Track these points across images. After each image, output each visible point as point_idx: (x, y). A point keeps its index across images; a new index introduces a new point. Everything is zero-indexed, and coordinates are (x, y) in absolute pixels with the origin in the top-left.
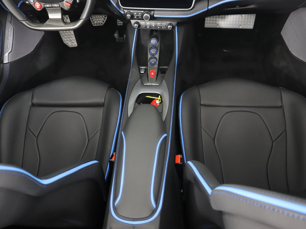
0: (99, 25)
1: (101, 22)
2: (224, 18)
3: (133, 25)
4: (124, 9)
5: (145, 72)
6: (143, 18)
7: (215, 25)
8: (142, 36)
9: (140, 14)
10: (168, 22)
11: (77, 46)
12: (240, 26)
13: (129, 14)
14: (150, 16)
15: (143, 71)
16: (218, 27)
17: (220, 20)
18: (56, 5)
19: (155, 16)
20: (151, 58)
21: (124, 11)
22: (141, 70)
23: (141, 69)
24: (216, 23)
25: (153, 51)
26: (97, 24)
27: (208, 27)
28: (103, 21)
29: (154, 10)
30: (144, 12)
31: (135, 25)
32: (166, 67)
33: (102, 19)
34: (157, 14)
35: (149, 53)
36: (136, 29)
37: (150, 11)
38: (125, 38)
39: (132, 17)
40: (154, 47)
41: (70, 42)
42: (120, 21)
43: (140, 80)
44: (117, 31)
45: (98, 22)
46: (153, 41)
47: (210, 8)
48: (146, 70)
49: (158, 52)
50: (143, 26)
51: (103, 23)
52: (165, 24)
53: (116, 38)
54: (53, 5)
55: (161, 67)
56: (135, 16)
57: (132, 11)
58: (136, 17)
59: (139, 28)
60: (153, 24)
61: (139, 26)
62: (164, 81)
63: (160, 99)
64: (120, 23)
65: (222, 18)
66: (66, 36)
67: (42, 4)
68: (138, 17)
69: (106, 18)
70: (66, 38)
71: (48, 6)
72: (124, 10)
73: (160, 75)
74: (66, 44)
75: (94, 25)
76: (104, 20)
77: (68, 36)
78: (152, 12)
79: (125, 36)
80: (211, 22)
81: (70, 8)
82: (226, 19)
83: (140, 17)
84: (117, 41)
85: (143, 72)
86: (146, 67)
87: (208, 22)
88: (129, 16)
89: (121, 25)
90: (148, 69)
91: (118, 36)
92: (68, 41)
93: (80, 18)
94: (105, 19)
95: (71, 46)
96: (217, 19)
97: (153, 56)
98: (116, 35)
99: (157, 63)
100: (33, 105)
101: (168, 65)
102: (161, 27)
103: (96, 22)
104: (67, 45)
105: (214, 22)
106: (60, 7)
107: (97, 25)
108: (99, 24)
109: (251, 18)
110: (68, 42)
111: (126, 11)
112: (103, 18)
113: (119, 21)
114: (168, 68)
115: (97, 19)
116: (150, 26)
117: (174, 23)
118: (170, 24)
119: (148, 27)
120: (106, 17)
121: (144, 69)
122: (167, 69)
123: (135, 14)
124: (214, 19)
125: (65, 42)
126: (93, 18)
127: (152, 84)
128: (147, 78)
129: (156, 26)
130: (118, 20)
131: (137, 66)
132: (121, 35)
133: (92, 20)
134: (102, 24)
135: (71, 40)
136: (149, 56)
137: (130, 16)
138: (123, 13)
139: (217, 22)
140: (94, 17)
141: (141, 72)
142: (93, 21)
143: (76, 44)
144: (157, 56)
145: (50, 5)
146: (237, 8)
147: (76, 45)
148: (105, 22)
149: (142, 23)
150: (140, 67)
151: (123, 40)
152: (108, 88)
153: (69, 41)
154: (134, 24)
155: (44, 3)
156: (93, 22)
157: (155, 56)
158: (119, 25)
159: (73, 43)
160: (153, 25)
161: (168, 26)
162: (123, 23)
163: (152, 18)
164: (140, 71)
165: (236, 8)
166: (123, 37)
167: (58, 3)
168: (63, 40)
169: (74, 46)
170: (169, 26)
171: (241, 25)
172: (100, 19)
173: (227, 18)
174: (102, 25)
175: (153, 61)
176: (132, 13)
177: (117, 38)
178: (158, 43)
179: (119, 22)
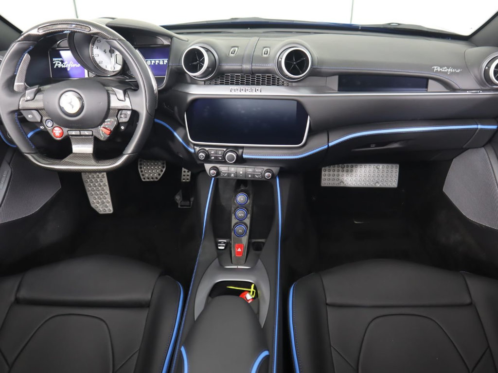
0: (152, 180)
1: (155, 175)
2: (352, 171)
3: (208, 172)
4: (195, 145)
5: (226, 247)
6: (224, 158)
7: (337, 182)
8: (221, 191)
9: (220, 153)
10: (266, 168)
11: (112, 212)
12: (377, 184)
13: (203, 152)
14: (237, 156)
15: (223, 246)
16: (342, 185)
17: (345, 175)
18: (86, 133)
19: (244, 156)
20: (236, 224)
21: (194, 149)
22: (219, 245)
23: (220, 243)
24: (339, 179)
25: (240, 213)
26: (148, 178)
27: (326, 185)
28: (159, 175)
29: (243, 148)
30: (226, 150)
31: (212, 171)
32: (263, 240)
33: (158, 171)
34: (247, 154)
35: (233, 217)
36: (213, 179)
37: (237, 148)
38: (191, 202)
39: (208, 159)
40: (242, 206)
41: (102, 206)
42: (186, 170)
43: (217, 260)
44: (181, 191)
45: (151, 175)
46: (241, 198)
47: (331, 144)
48: (228, 245)
49: (249, 216)
50: (225, 173)
51: (159, 177)
52: (260, 171)
53: (177, 202)
54: (83, 133)
55: (254, 241)
56: (212, 156)
57: (207, 149)
58: (213, 158)
59: (218, 177)
60: (240, 170)
61: (218, 173)
62: (259, 261)
63: (253, 292)
64: (186, 175)
65: (347, 171)
66: (97, 195)
67: (65, 130)
68: (216, 157)
69: (164, 170)
70: (95, 199)
71: (74, 133)
72: (195, 147)
73: (252, 252)
74: (95, 208)
75: (143, 180)
76: (160, 172)
77: (100, 196)
78: (241, 151)
79: (192, 199)
80: (331, 177)
81: (109, 137)
82: (354, 174)
83: (221, 158)
84: (179, 207)
85: (223, 248)
86: (228, 240)
87: (327, 177)
88: (202, 155)
89: (188, 181)
90: (231, 244)
91: (181, 200)
92: (98, 203)
93: (124, 153)
94: (162, 171)
95: (102, 213)
96: (341, 173)
97: (241, 221)
98: (178, 198)
99: (248, 232)
100: (18, 301)
101: (266, 237)
102: (253, 175)
103: (147, 175)
104: (97, 210)
105: (336, 177)
106: (92, 135)
107: (148, 180)
108: (152, 178)
109: (392, 171)
110: (98, 205)
111: (197, 149)
112: (160, 170)
113: (185, 172)
114: (266, 241)
115: (150, 171)
116: (236, 174)
117: (275, 170)
118: (268, 171)
119: (232, 175)
120: (163, 167)
121: (224, 243)
122: (264, 243)
123: (213, 152)
124: (336, 173)
125: (93, 206)
126: (143, 169)
127: (239, 267)
128: (230, 258)
129: (246, 174)
130: (183, 169)
131: (212, 238)
132: (186, 198)
133: (142, 171)
134: (157, 178)
135: (103, 203)
136: (234, 221)
137: (204, 155)
138: (192, 151)
139: (341, 178)
140: (145, 168)
141: (220, 248)
142: (143, 173)
143: (111, 208)
144: (247, 221)
145: (78, 133)
146: (373, 148)
147: (110, 211)
148: (161, 175)
149: (223, 168)
150: (218, 239)
151: (190, 206)
152: (160, 276)
153: (101, 203)
154: (210, 169)
155: (68, 129)
156: (143, 175)
157: (244, 221)
158: (184, 181)
159: (107, 207)
160: (241, 173)
161: (264, 174)
162: (192, 174)
163: (240, 161)
164: (217, 247)
165: (370, 147)
166: (190, 201)
167: (90, 129)
168: (91, 202)
169: (108, 212)
170: (267, 174)
171: (378, 182)
172: (154, 171)
173: (356, 172)
174: (156, 180)
175: (240, 229)
176: (207, 151)
177: (180, 202)
178: (249, 201)
179: (184, 174)
